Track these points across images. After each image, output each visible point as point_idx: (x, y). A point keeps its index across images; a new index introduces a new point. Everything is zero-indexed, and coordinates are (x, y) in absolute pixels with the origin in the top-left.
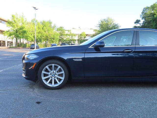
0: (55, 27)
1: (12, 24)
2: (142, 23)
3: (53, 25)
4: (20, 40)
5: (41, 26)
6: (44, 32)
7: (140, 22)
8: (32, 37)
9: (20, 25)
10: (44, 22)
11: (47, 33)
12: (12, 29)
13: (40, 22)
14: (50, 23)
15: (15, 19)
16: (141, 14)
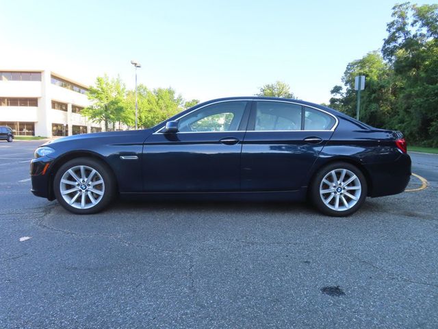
0: (180, 99)
1: (98, 94)
2: (346, 92)
3: (176, 96)
4: (114, 125)
5: (154, 98)
6: (158, 109)
7: (341, 91)
8: (136, 118)
9: (113, 95)
10: (160, 90)
11: (165, 111)
12: (98, 104)
13: (152, 90)
14: (171, 92)
15: (104, 86)
16: (344, 75)
